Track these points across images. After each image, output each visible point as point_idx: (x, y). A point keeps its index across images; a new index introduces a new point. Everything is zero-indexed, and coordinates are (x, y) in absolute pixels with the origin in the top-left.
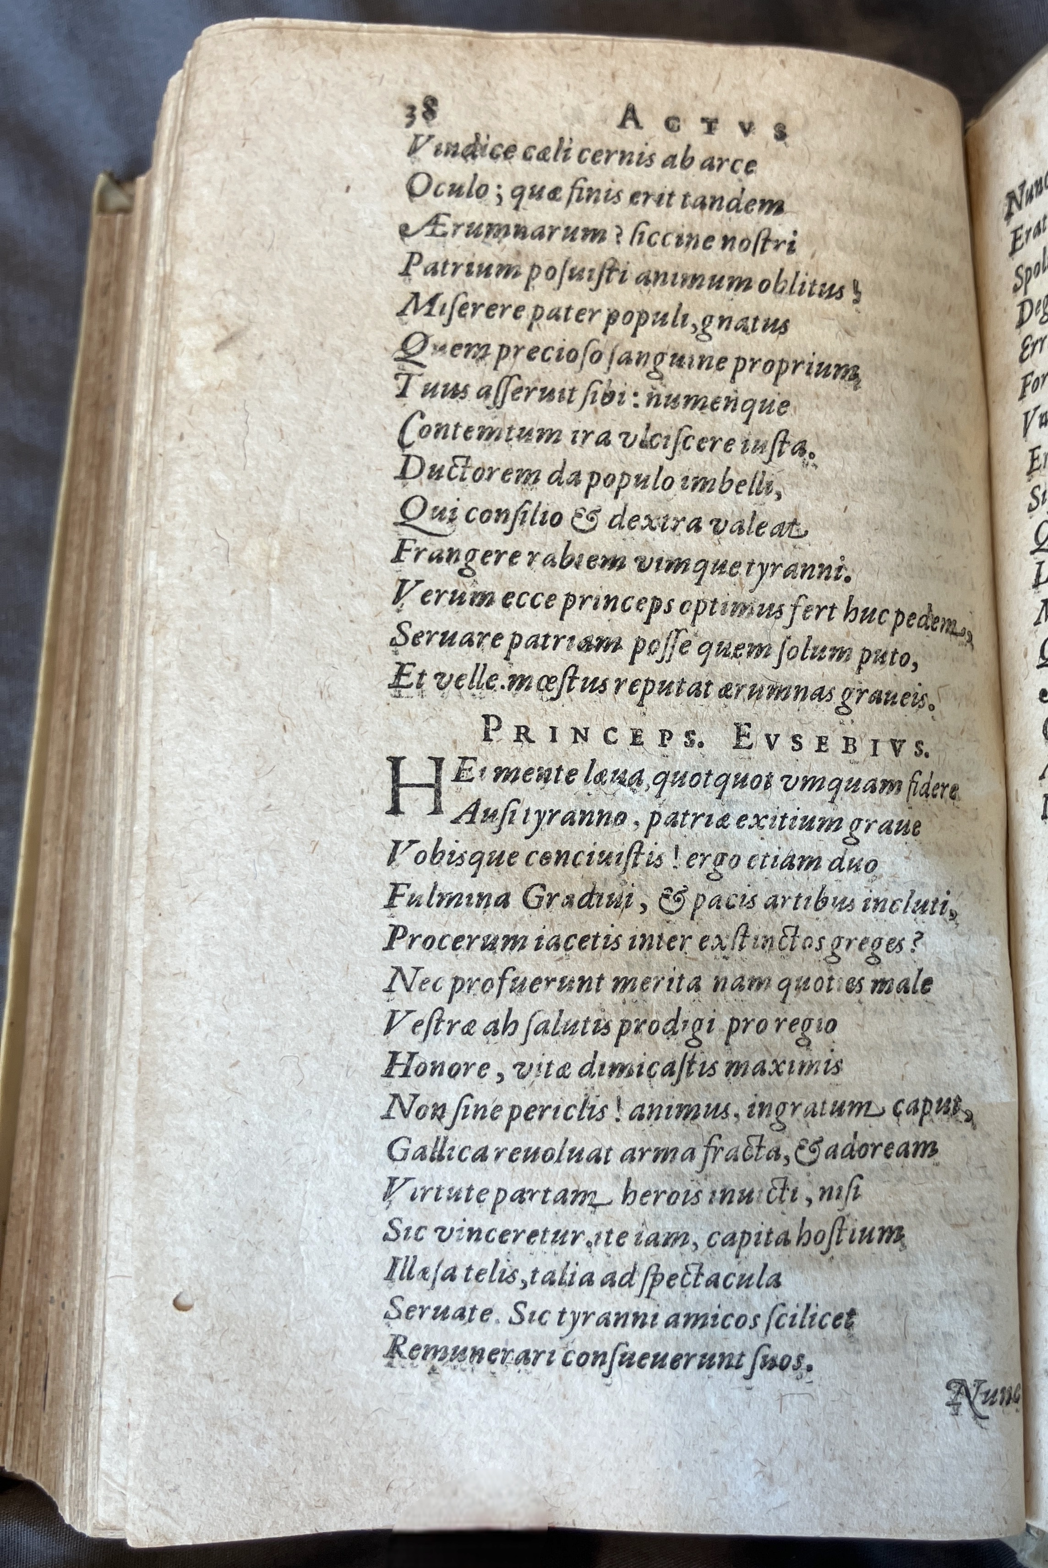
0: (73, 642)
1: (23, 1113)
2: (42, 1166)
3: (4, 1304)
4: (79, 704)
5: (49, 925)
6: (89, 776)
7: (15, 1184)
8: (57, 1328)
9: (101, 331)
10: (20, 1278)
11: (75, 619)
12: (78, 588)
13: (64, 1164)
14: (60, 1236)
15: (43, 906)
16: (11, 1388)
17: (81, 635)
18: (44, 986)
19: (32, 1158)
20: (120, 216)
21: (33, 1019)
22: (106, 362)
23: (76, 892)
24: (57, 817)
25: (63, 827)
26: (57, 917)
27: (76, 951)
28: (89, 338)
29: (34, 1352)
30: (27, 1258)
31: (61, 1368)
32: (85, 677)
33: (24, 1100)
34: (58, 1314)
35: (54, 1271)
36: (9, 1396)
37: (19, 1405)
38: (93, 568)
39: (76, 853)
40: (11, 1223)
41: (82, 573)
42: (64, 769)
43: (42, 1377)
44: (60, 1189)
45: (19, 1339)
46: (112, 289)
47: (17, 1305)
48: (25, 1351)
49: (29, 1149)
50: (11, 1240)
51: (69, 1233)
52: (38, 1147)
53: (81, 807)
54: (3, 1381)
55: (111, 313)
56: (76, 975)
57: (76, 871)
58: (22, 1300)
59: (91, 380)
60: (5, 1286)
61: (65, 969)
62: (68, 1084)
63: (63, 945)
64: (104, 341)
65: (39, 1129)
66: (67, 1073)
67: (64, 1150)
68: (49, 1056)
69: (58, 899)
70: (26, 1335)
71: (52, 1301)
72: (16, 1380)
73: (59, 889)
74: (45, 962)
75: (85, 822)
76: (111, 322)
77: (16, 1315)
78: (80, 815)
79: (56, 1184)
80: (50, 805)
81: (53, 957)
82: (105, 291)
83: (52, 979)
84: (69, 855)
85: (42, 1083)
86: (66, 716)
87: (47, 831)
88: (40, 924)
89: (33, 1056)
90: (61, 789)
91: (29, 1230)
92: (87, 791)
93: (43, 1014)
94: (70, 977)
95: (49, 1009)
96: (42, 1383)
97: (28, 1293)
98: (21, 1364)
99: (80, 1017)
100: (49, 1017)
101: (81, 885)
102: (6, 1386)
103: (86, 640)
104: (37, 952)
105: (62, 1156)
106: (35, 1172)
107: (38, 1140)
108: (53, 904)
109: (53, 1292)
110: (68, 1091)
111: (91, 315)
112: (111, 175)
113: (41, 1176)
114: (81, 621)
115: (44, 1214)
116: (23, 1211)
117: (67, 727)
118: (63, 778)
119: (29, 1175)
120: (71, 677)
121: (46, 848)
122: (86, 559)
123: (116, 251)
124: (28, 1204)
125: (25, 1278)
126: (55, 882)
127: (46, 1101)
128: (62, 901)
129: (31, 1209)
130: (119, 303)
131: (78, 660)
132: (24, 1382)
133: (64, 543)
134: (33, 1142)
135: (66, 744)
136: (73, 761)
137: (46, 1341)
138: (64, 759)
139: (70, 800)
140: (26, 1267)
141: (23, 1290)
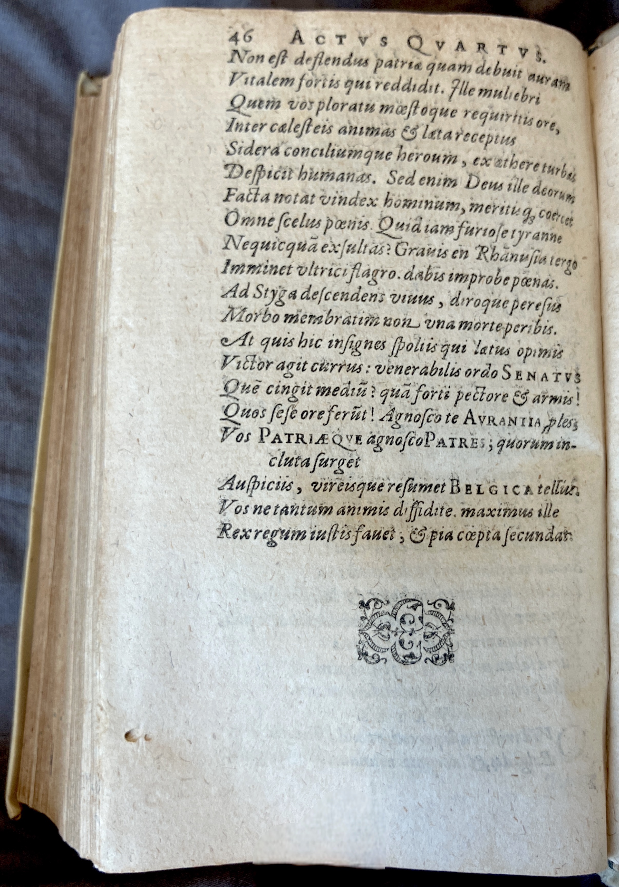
0: (66, 344)
1: (38, 610)
2: (49, 639)
3: (28, 716)
4: (70, 380)
5: (52, 504)
6: (75, 421)
7: (34, 649)
8: (57, 731)
9: (82, 165)
10: (37, 702)
11: (67, 331)
12: (69, 313)
13: (61, 640)
14: (59, 680)
15: (49, 494)
16: (32, 762)
17: (70, 340)
18: (49, 539)
19: (43, 634)
20: (92, 99)
21: (44, 557)
22: (84, 182)
23: (68, 488)
24: (57, 443)
25: (60, 449)
26: (57, 500)
27: (68, 520)
28: (75, 169)
29: (45, 743)
30: (41, 690)
31: (60, 754)
32: (73, 365)
33: (38, 603)
34: (58, 723)
35: (56, 699)
36: (31, 766)
37: (37, 772)
38: (77, 302)
39: (68, 465)
40: (32, 671)
41: (71, 305)
42: (60, 417)
43: (49, 757)
44: (59, 653)
45: (36, 735)
46: (88, 141)
47: (35, 716)
48: (40, 742)
49: (41, 630)
50: (32, 680)
51: (64, 678)
52: (46, 629)
53: (71, 439)
54: (29, 758)
55: (87, 154)
56: (67, 534)
57: (67, 475)
58: (38, 714)
59: (76, 193)
60: (29, 705)
61: (62, 530)
62: (63, 595)
63: (60, 516)
64: (83, 170)
65: (47, 619)
66: (62, 589)
67: (61, 632)
68: (53, 578)
69: (57, 490)
70: (41, 733)
71: (55, 715)
72: (35, 757)
73: (58, 485)
74: (50, 525)
75: (73, 448)
76: (87, 160)
77: (35, 722)
78: (70, 444)
79: (56, 651)
80: (53, 436)
81: (54, 523)
82: (84, 141)
83: (54, 535)
84: (64, 466)
85: (49, 593)
86: (62, 387)
87: (51, 451)
88: (47, 504)
89: (43, 578)
90: (59, 428)
91: (42, 675)
92: (74, 431)
93: (49, 554)
94: (64, 535)
95: (52, 552)
96: (49, 760)
97: (42, 710)
98: (38, 749)
99: (70, 558)
100: (52, 557)
101: (70, 484)
102: (30, 761)
103: (73, 343)
104: (46, 520)
105: (60, 635)
106: (44, 644)
107: (47, 625)
108: (55, 493)
109: (55, 710)
110: (63, 599)
111: (76, 155)
112: (88, 74)
113: (49, 645)
114: (71, 332)
115: (50, 667)
116: (38, 664)
117: (63, 393)
118: (60, 422)
119: (42, 645)
120: (64, 364)
121: (51, 461)
122: (73, 297)
123: (90, 118)
124: (41, 660)
125: (40, 702)
126: (56, 481)
127: (51, 603)
128: (60, 492)
129: (43, 663)
130: (91, 148)
131: (69, 355)
132: (40, 759)
133: (61, 287)
134: (44, 627)
135: (62, 403)
136: (66, 413)
137: (52, 737)
138: (61, 411)
139: (64, 434)
140: (40, 696)
141: (39, 708)
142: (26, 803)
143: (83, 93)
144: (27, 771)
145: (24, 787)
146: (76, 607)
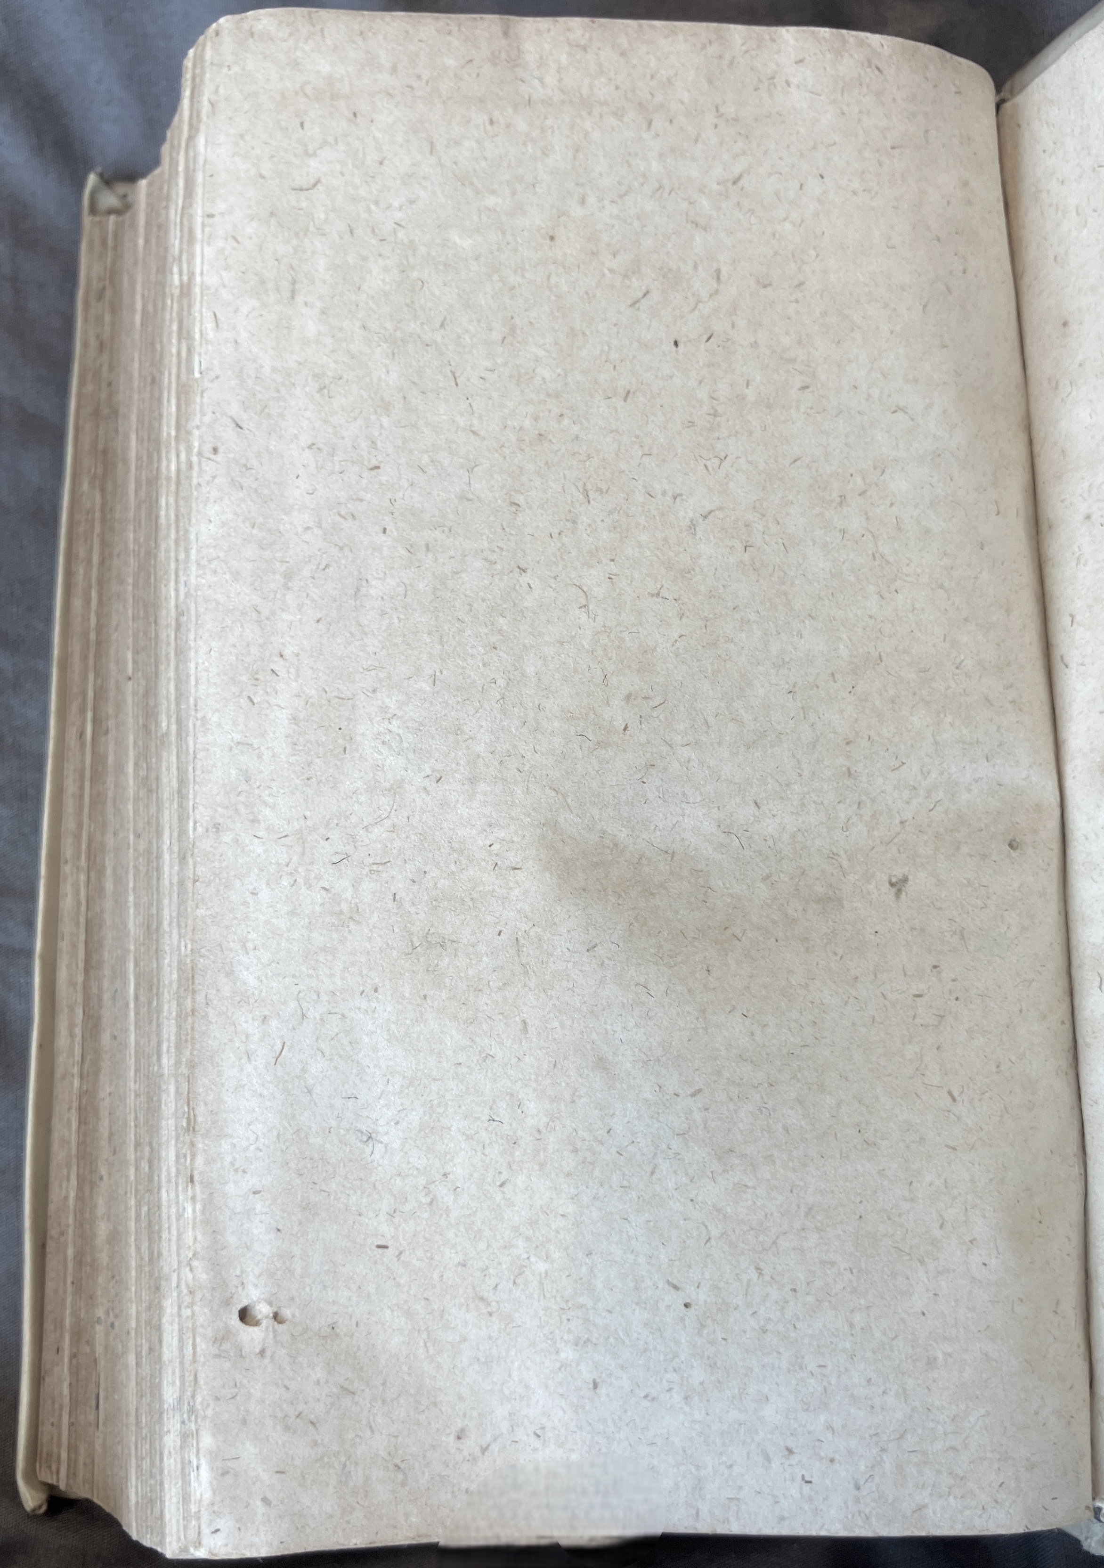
0: (85, 658)
1: (56, 1136)
2: (80, 1188)
3: (48, 1326)
4: (95, 720)
5: (74, 946)
6: (110, 794)
7: (52, 1207)
8: (106, 1347)
9: (98, 337)
10: (64, 1300)
11: (86, 634)
12: (88, 602)
13: (104, 1186)
14: (104, 1258)
15: (66, 927)
16: (61, 1408)
17: (92, 651)
18: (71, 1009)
19: (68, 1180)
20: (112, 218)
21: (62, 1041)
22: (105, 368)
23: (102, 911)
24: (78, 837)
25: (84, 847)
26: (82, 937)
27: (107, 972)
28: (85, 345)
29: (83, 1373)
30: (69, 1280)
31: (115, 1388)
32: (100, 694)
33: (56, 1124)
34: (107, 1334)
35: (99, 1292)
36: (60, 1416)
37: (71, 1424)
38: (102, 582)
39: (101, 872)
40: (51, 1246)
41: (90, 587)
42: (82, 788)
43: (94, 1396)
44: (101, 1210)
45: (66, 1360)
46: (108, 293)
47: (62, 1326)
48: (75, 1372)
49: (65, 1171)
50: (52, 1263)
51: (116, 1254)
52: (75, 1168)
53: (104, 825)
54: (53, 1402)
55: (107, 318)
56: (106, 997)
57: (100, 891)
58: (67, 1322)
59: (90, 387)
60: (48, 1308)
61: (95, 990)
62: (105, 1106)
63: (91, 965)
64: (102, 346)
65: (74, 1151)
66: (102, 1095)
67: (103, 1171)
68: (81, 1077)
69: (82, 920)
70: (74, 1356)
71: (99, 1321)
72: (66, 1400)
73: (83, 908)
74: (72, 983)
75: (110, 840)
76: (107, 328)
77: (62, 1336)
78: (103, 835)
79: (96, 1206)
80: (69, 824)
81: (80, 978)
82: (100, 296)
83: (80, 999)
84: (92, 874)
85: (75, 1105)
86: (82, 734)
87: (68, 851)
88: (64, 945)
89: (63, 1078)
90: (80, 808)
91: (70, 1252)
92: (110, 810)
93: (72, 1036)
94: (100, 998)
95: (78, 1031)
96: (94, 1403)
97: (75, 1315)
98: (70, 1384)
100: (78, 1039)
101: (108, 905)
102: (57, 1406)
103: (98, 656)
104: (63, 974)
105: (101, 1178)
106: (72, 1194)
107: (74, 1160)
108: (77, 925)
109: (100, 1313)
110: (104, 1113)
111: (86, 320)
112: (101, 175)
113: (80, 1198)
114: (93, 636)
115: (85, 1237)
116: (62, 1233)
117: (83, 745)
118: (81, 796)
119: (66, 1198)
120: (84, 693)
121: (67, 869)
122: (94, 573)
123: (110, 253)
124: (68, 1226)
125: (69, 1301)
126: (79, 903)
127: (81, 1122)
128: (87, 921)
129: (70, 1231)
130: (115, 308)
131: (91, 676)
132: (75, 1403)
134: (69, 1165)
135: (83, 762)
136: (91, 779)
137: (95, 1360)
138: (82, 777)
139: (90, 819)
140: (70, 1289)
141: (68, 1312)
142: (55, 1483)
143: (93, 210)
144: (52, 1425)
145: (49, 1455)
146: (136, 1118)
